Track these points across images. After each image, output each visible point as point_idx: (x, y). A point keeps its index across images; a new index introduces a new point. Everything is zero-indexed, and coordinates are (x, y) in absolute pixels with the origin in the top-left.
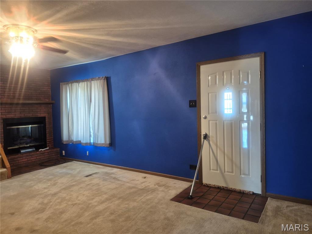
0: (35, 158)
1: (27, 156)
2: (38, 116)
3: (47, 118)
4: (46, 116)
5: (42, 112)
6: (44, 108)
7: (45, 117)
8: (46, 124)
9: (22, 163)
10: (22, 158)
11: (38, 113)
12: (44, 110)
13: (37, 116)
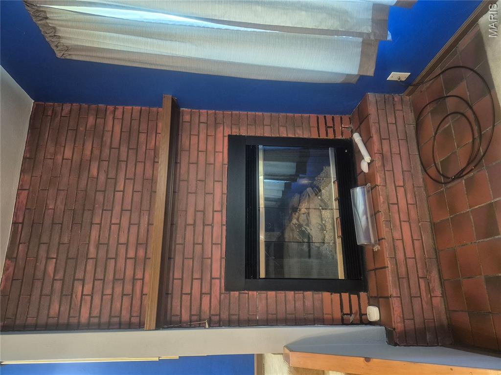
0: (401, 191)
1: (389, 221)
2: (226, 161)
3: (235, 132)
4: (226, 134)
5: (210, 147)
6: (194, 140)
7: (231, 137)
8: (258, 134)
9: (417, 244)
10: (399, 244)
11: (212, 161)
12: (202, 136)
13: (223, 164)
